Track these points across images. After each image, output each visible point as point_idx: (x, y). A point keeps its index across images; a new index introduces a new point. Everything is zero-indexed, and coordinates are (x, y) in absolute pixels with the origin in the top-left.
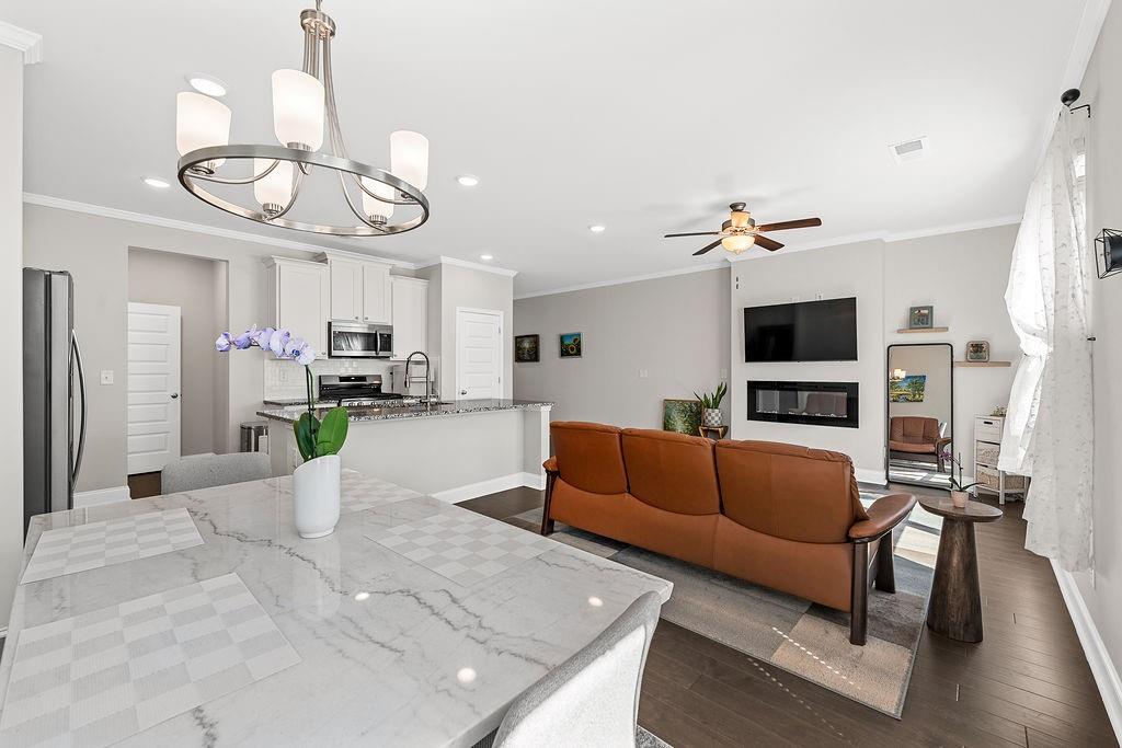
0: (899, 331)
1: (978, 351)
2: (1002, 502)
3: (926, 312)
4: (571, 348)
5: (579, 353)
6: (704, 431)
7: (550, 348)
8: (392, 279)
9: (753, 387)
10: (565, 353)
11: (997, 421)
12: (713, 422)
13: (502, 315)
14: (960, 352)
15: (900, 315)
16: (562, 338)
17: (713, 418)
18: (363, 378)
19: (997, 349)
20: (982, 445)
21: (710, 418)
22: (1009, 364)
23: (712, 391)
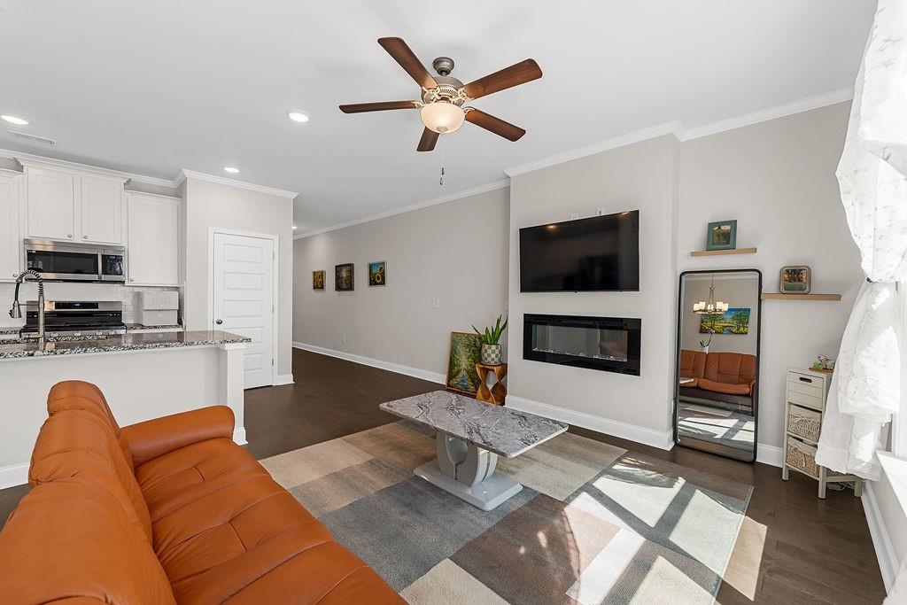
0: (693, 254)
1: (795, 280)
2: (822, 493)
3: (727, 228)
4: (377, 277)
5: (383, 283)
6: (481, 369)
7: (361, 277)
8: (127, 194)
9: (531, 321)
10: (373, 282)
11: (819, 379)
12: (489, 359)
13: (276, 238)
14: (771, 280)
15: (695, 234)
16: (371, 266)
17: (489, 355)
18: (95, 305)
19: (823, 275)
20: (796, 410)
21: (486, 355)
22: (837, 297)
23: (492, 325)
